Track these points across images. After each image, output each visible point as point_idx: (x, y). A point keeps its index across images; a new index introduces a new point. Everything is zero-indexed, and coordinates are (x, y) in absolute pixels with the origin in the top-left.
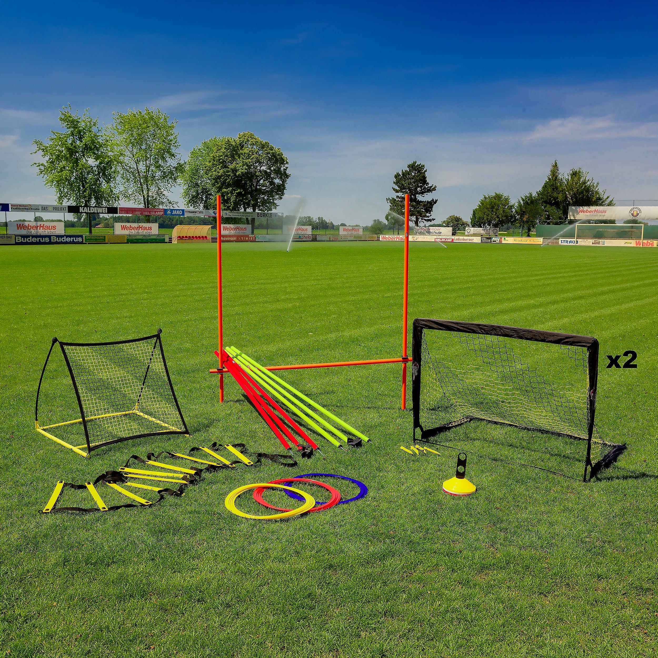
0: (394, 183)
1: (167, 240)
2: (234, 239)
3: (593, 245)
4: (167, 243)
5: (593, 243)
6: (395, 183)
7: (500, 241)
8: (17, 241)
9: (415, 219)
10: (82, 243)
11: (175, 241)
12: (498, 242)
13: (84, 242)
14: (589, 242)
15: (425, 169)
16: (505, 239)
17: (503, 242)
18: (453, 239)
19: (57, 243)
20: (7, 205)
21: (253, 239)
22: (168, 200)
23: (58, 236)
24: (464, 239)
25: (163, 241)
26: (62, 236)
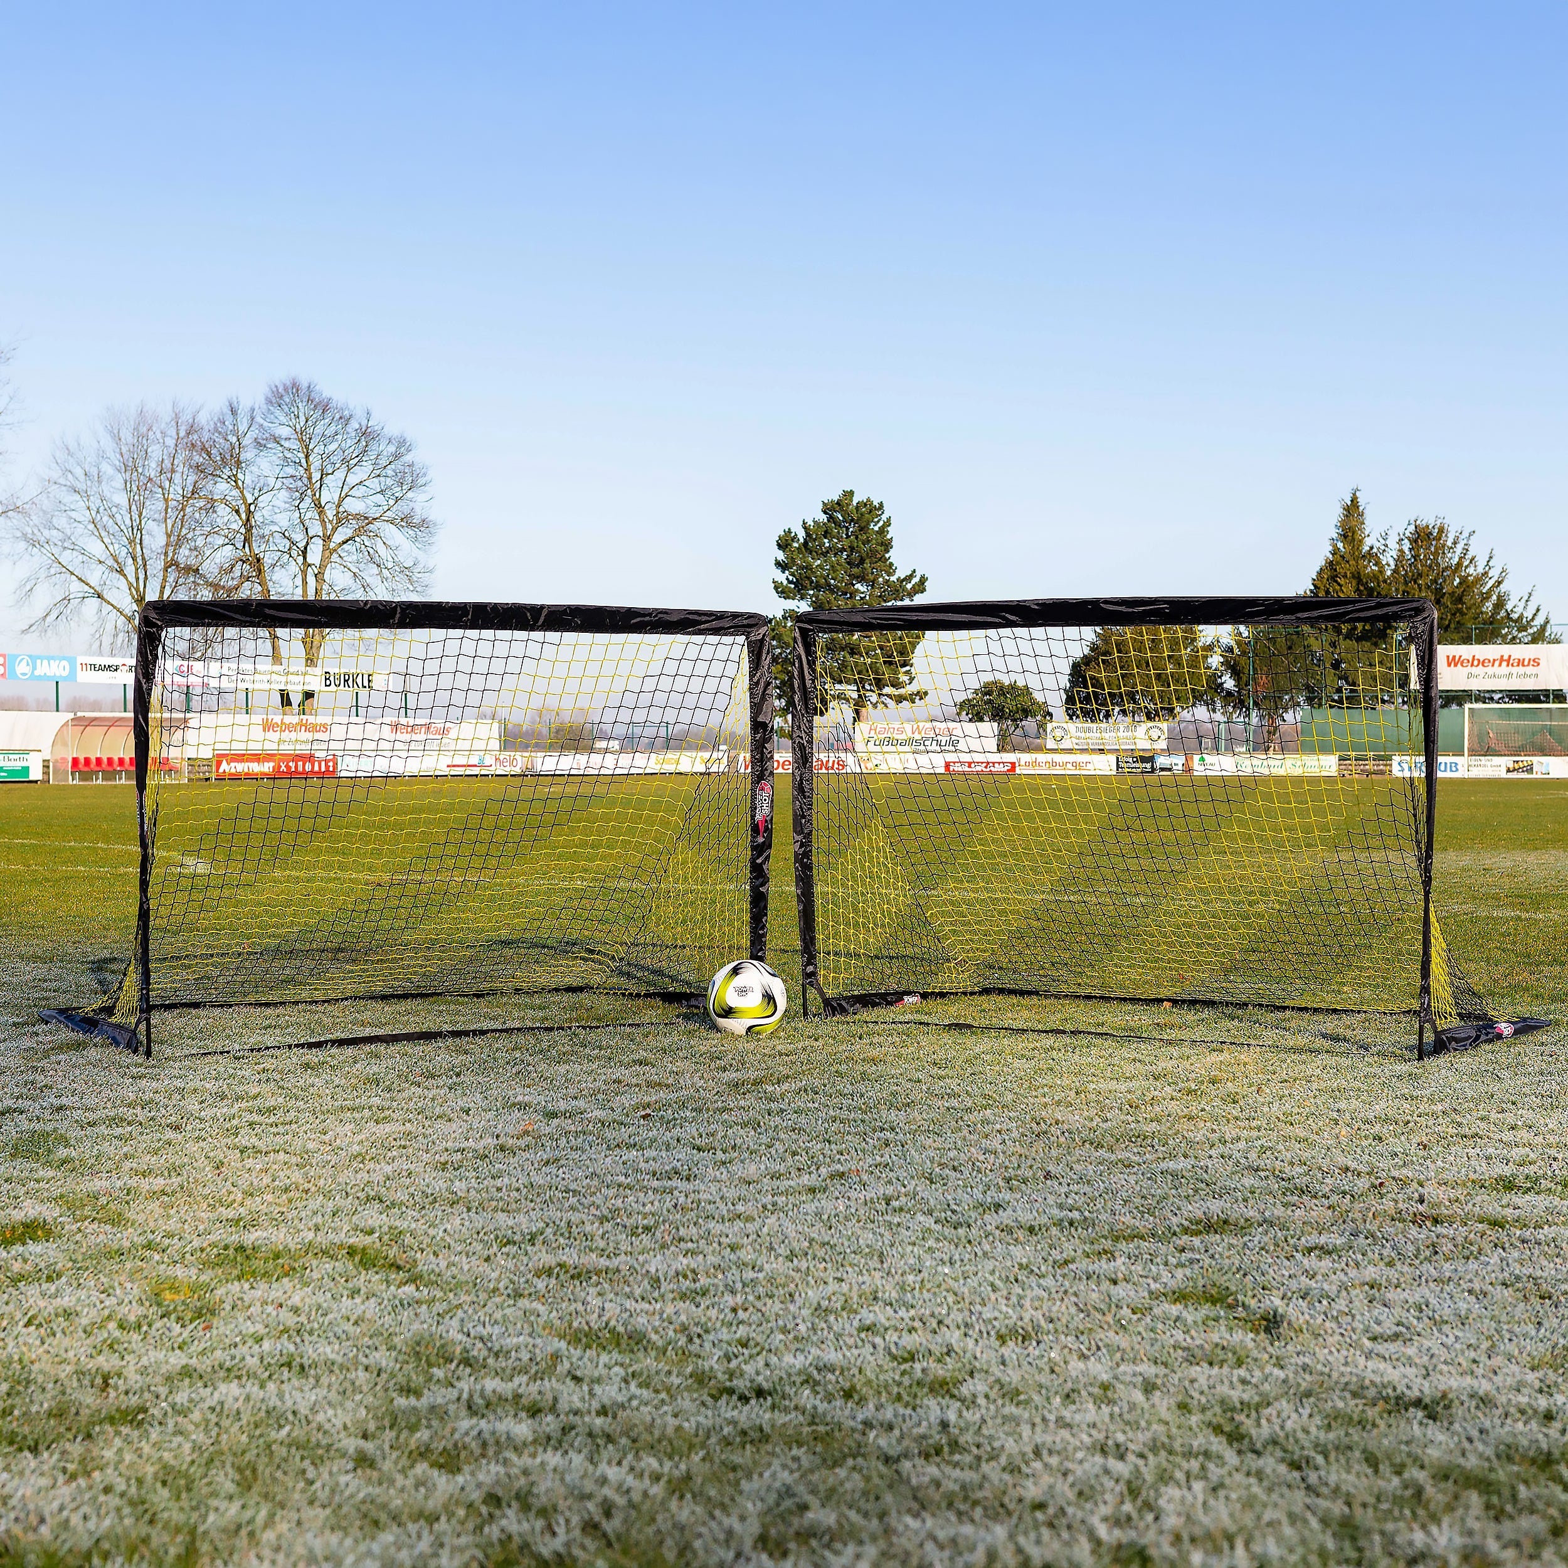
0: (778, 564)
1: (36, 772)
2: (266, 770)
3: (1511, 775)
4: (36, 781)
5: (1508, 771)
6: (782, 566)
7: (1188, 769)
9: (855, 695)
12: (1178, 769)
14: (1496, 767)
15: (884, 517)
16: (1203, 759)
17: (1199, 770)
18: (1013, 764)
21: (327, 766)
24: (1054, 764)
25: (22, 777)
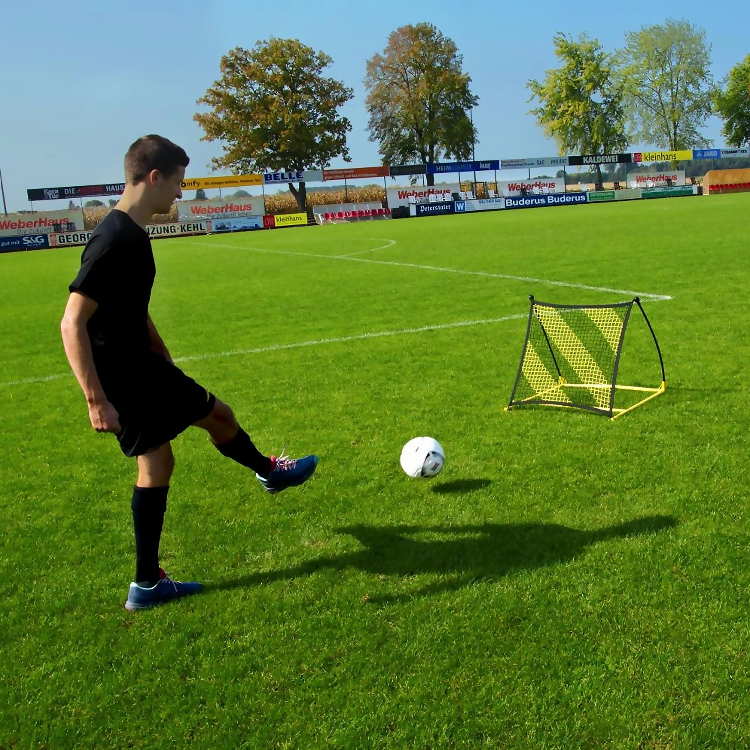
1: (695, 191)
4: (695, 195)
8: (507, 205)
10: (585, 202)
11: (706, 193)
13: (588, 201)
19: (554, 204)
20: (497, 162)
22: (702, 138)
23: (556, 196)
25: (689, 194)
26: (560, 196)
